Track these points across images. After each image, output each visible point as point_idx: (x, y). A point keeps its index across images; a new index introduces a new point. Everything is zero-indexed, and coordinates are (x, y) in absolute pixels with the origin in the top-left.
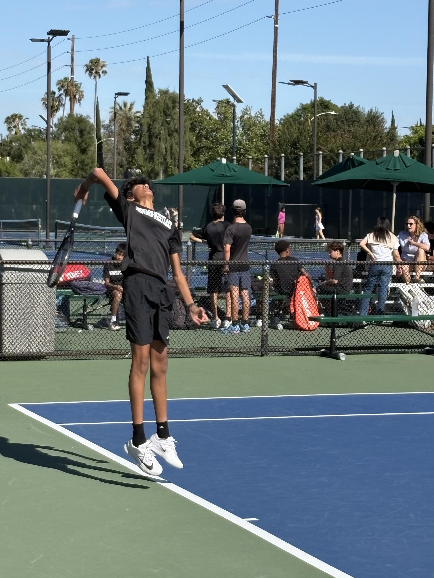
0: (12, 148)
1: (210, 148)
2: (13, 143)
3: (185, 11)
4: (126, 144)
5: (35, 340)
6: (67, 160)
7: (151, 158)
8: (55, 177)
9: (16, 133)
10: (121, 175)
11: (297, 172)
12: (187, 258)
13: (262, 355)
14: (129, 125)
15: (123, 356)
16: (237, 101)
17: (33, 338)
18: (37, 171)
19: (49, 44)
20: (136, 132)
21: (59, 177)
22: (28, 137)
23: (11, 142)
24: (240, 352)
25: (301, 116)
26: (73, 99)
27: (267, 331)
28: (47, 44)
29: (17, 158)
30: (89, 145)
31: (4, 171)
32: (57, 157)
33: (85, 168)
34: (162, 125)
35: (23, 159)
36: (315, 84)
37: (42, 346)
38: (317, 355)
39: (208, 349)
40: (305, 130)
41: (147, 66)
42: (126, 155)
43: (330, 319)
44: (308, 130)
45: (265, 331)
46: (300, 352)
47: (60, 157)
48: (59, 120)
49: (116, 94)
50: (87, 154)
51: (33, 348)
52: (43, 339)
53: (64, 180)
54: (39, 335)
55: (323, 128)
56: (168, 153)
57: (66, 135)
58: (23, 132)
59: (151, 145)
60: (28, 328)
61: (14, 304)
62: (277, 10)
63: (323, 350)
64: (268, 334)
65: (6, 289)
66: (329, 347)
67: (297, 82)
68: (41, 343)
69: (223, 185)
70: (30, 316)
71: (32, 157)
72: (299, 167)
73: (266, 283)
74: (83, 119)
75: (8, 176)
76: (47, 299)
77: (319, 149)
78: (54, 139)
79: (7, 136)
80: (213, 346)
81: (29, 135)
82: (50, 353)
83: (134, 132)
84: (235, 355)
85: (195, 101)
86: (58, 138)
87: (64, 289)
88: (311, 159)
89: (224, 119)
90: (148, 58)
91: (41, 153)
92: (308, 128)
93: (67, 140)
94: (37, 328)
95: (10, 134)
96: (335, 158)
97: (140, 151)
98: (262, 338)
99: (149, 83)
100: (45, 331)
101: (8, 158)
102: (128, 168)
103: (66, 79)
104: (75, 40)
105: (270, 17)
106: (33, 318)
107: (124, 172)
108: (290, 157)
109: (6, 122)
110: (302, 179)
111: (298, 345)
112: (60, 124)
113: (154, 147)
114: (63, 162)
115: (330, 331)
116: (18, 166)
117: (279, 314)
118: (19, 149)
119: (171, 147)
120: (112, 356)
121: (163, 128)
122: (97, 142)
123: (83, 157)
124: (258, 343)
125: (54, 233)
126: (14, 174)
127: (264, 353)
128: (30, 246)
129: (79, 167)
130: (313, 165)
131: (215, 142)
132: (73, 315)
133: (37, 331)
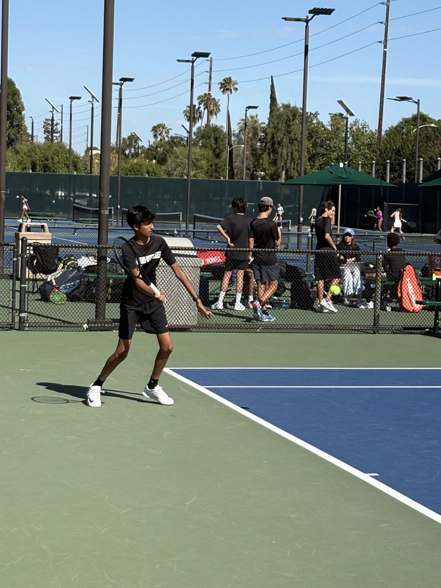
0: (157, 153)
1: (323, 155)
2: (159, 148)
3: (309, 36)
4: (254, 150)
5: (181, 315)
6: (203, 163)
7: (274, 163)
8: (193, 177)
9: (161, 140)
10: (248, 176)
11: (400, 176)
12: (308, 248)
13: (374, 333)
14: (255, 134)
15: (255, 330)
16: (350, 115)
17: (180, 313)
18: (179, 172)
19: (193, 64)
20: (261, 140)
21: (196, 177)
22: (171, 143)
23: (157, 147)
24: (355, 330)
25: (403, 128)
26: (210, 113)
27: (378, 312)
28: (191, 64)
29: (162, 161)
30: (222, 151)
31: (152, 172)
32: (195, 161)
33: (218, 170)
34: (285, 135)
35: (167, 162)
36: (419, 100)
37: (187, 319)
38: (422, 334)
39: (327, 326)
40: (408, 140)
41: (271, 84)
42: (252, 160)
43: (434, 303)
44: (411, 140)
45: (377, 312)
46: (407, 331)
47: (198, 160)
48: (197, 129)
49: (247, 107)
50: (220, 158)
51: (179, 321)
52: (188, 314)
53: (199, 180)
54: (185, 311)
55: (424, 139)
56: (290, 157)
57: (203, 141)
58: (166, 139)
59: (275, 151)
60: (176, 304)
61: (164, 283)
62: (386, 36)
63: (427, 330)
64: (380, 314)
65: (158, 270)
66: (432, 327)
67: (403, 99)
68: (186, 317)
69: (340, 186)
70: (177, 294)
71: (174, 160)
72: (402, 172)
73: (379, 270)
74: (218, 128)
75: (155, 176)
76: (192, 280)
77: (420, 156)
78: (193, 145)
79: (154, 143)
80: (332, 324)
81: (172, 142)
82: (193, 326)
83: (259, 140)
84: (350, 332)
85: (313, 114)
86: (197, 145)
87: (207, 272)
88: (412, 165)
89: (336, 130)
90: (272, 77)
91: (182, 157)
92: (411, 138)
93: (204, 146)
94: (183, 304)
95: (156, 141)
96: (434, 164)
97: (265, 156)
98: (374, 318)
99: (273, 99)
100: (189, 307)
101: (154, 161)
102: (254, 171)
103: (205, 94)
104: (213, 61)
105: (380, 42)
106: (180, 296)
107: (250, 174)
108: (394, 163)
109: (153, 130)
110: (404, 182)
111: (406, 325)
112: (198, 132)
113: (277, 153)
114: (200, 165)
115: (434, 313)
116: (163, 167)
117: (387, 298)
118: (163, 153)
119: (292, 154)
120: (246, 330)
121: (285, 137)
122: (229, 148)
123: (217, 161)
124: (370, 322)
125: (193, 225)
126: (160, 174)
127: (376, 331)
128: (175, 235)
129: (213, 169)
130: (415, 170)
131: (329, 149)
132: (211, 294)
133: (183, 306)
